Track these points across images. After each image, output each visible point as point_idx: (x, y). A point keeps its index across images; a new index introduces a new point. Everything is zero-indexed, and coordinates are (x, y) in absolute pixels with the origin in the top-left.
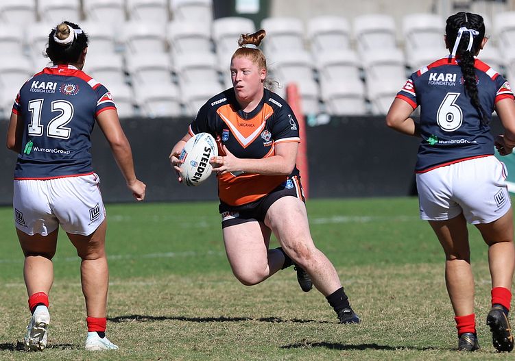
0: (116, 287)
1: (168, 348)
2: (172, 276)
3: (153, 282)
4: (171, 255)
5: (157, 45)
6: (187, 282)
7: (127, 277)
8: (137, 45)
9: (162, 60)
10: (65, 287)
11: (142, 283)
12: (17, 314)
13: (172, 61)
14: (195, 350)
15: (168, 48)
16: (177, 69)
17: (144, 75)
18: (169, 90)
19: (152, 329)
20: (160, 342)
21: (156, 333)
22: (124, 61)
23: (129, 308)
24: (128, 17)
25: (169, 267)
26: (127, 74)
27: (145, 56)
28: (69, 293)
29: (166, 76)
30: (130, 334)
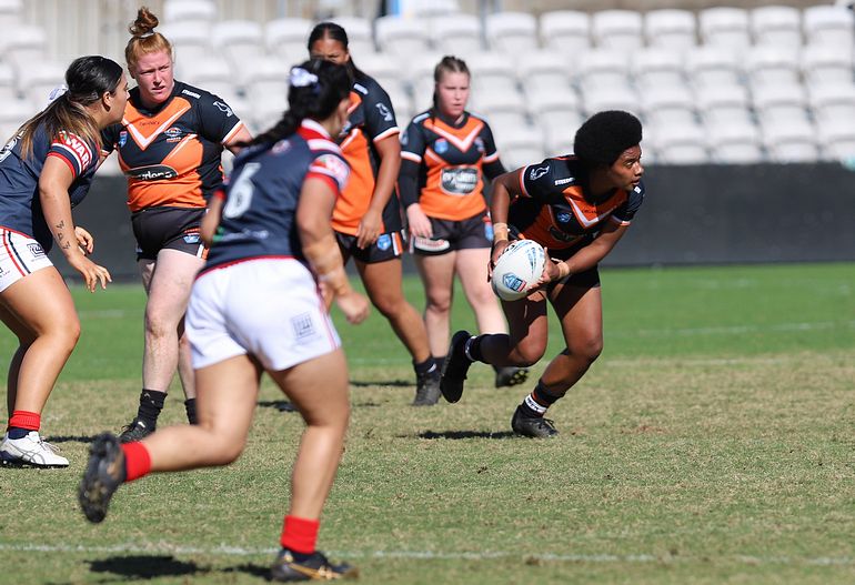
0: (739, 366)
1: (802, 438)
2: (807, 353)
3: (784, 359)
4: (805, 326)
5: (789, 76)
6: (824, 359)
7: (752, 353)
8: (766, 75)
9: (793, 92)
10: (679, 366)
11: (770, 361)
12: (621, 398)
13: (808, 95)
14: (834, 440)
15: (801, 77)
16: (813, 104)
17: (775, 112)
18: (802, 128)
19: (782, 416)
20: (792, 431)
21: (787, 421)
22: (750, 95)
23: (756, 391)
24: (753, 42)
25: (803, 341)
26: (752, 110)
27: (775, 89)
28: (684, 372)
29: (799, 113)
30: (757, 422)
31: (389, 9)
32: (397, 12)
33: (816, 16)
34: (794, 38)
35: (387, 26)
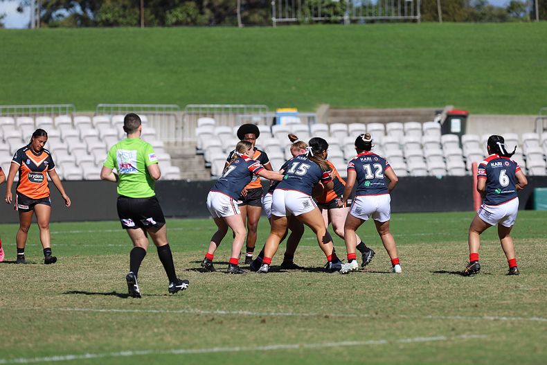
1: (422, 274)
2: (424, 243)
3: (415, 246)
4: (423, 234)
5: (418, 146)
6: (430, 246)
7: (404, 244)
8: (409, 146)
9: (419, 152)
11: (411, 246)
13: (424, 153)
15: (422, 147)
16: (426, 156)
17: (412, 159)
18: (423, 165)
19: (415, 266)
20: (418, 271)
21: (417, 268)
22: (403, 153)
24: (405, 134)
25: (422, 240)
26: (404, 158)
27: (412, 150)
29: (421, 159)
31: (277, 121)
32: (279, 123)
33: (427, 125)
34: (419, 133)
35: (275, 128)
